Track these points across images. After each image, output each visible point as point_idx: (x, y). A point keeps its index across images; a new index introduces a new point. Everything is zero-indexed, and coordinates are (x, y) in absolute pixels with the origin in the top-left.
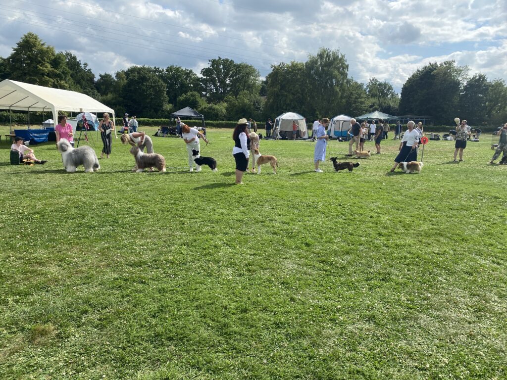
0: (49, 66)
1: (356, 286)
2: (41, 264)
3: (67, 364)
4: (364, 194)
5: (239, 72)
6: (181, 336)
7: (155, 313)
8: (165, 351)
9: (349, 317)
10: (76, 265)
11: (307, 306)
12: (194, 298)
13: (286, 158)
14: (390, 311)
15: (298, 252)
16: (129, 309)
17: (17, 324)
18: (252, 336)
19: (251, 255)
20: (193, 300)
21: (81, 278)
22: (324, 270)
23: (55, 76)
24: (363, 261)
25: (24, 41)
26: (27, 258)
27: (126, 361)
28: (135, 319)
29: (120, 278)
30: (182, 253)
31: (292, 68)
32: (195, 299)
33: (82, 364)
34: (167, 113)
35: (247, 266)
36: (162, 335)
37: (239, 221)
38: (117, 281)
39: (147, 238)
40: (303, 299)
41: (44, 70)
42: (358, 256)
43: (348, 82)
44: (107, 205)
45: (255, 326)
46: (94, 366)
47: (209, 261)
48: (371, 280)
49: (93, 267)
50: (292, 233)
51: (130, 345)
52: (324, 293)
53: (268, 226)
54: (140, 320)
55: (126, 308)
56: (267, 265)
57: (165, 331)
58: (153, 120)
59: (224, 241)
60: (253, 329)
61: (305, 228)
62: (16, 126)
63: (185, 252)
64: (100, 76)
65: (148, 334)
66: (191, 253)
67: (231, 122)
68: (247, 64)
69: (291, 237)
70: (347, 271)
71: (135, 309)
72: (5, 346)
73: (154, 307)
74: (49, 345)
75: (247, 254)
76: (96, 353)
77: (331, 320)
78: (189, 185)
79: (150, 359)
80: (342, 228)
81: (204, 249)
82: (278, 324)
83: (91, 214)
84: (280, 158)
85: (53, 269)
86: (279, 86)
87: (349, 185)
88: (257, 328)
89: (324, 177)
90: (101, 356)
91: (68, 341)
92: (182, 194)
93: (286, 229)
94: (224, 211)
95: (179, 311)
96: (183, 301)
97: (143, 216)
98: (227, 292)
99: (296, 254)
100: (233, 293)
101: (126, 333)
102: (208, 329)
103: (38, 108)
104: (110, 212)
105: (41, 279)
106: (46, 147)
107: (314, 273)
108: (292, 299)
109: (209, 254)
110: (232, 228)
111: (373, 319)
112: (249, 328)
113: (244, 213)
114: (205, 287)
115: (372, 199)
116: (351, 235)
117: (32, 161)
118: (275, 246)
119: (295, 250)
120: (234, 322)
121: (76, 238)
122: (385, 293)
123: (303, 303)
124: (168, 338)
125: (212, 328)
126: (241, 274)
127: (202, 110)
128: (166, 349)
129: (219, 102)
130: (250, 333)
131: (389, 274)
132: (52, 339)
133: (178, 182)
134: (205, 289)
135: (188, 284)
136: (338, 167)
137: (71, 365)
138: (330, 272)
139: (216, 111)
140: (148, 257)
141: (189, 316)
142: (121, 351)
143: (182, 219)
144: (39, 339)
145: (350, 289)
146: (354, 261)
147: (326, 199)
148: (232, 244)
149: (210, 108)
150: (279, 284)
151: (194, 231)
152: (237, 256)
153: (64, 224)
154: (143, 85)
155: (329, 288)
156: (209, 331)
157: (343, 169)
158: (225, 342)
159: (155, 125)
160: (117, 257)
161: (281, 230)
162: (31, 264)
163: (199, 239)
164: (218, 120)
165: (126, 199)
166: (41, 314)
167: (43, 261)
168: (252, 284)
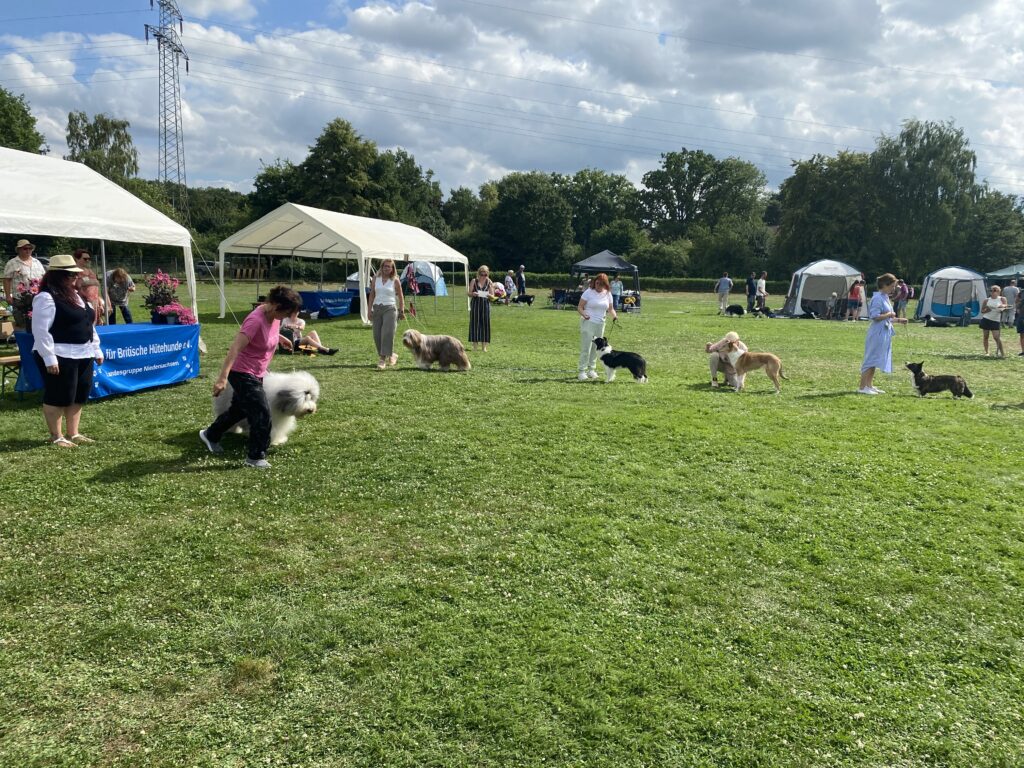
0: (364, 176)
1: (916, 672)
2: (282, 542)
3: (278, 742)
4: (981, 453)
5: (723, 177)
6: (495, 725)
7: (456, 667)
8: (456, 750)
9: (881, 744)
10: (338, 551)
11: (782, 702)
12: (538, 647)
13: (806, 360)
14: (992, 746)
15: (787, 573)
16: (411, 651)
17: (217, 650)
18: (640, 751)
19: (679, 570)
20: (535, 651)
21: (341, 576)
22: (841, 622)
23: (375, 194)
24: (946, 614)
25: (328, 134)
26: (261, 528)
27: (379, 757)
28: (415, 673)
29: (410, 587)
30: (536, 548)
31: (839, 166)
32: (541, 650)
33: (302, 747)
34: (569, 263)
35: (665, 592)
36: (458, 716)
37: (670, 492)
38: (402, 590)
39: (477, 510)
40: (777, 683)
41: (354, 184)
42: (934, 599)
43: (976, 191)
44: (421, 438)
45: (654, 728)
46: (322, 755)
47: (586, 571)
48: (956, 661)
49: (367, 556)
50: (783, 529)
51: (394, 724)
52: (831, 677)
53: (731, 510)
54: (425, 677)
55: (405, 649)
56: (710, 597)
57: (466, 708)
58: (542, 275)
59: (626, 531)
60: (647, 735)
61: (817, 522)
62: (305, 284)
63: (542, 547)
64: (452, 192)
65: (432, 708)
66: (555, 551)
67: (699, 279)
68: (741, 160)
69: (779, 539)
70: (899, 633)
71: (420, 652)
72: (188, 689)
73: (457, 654)
74: (257, 699)
75: (672, 566)
76: (331, 730)
77: (834, 743)
78: (581, 407)
79: (425, 762)
80: (908, 529)
81: (581, 545)
82: (705, 733)
83: (389, 453)
84: (793, 359)
85: (299, 554)
86: (808, 205)
87: (948, 428)
88: (656, 733)
89: (889, 407)
90: (338, 737)
91: (290, 697)
92: (564, 426)
93: (771, 521)
94: (641, 468)
95: (503, 669)
96: (515, 651)
97: (480, 464)
98: (609, 644)
99: (783, 580)
100: (623, 649)
101: (393, 699)
102: (552, 719)
103: (337, 253)
104: (424, 452)
105: (274, 570)
106: (343, 323)
107: (817, 627)
108: (751, 681)
109: (590, 557)
110: (650, 506)
111: (943, 758)
112: (640, 732)
113: (684, 475)
114: (566, 626)
115: (1000, 466)
116: (928, 547)
117: (314, 349)
118: (739, 556)
119: (783, 569)
120: (609, 712)
121: (353, 498)
122: (987, 697)
123: (775, 694)
124: (469, 724)
125: (562, 717)
126: (647, 609)
127: (639, 255)
128: (461, 746)
129: (675, 239)
130: (637, 742)
131: (1008, 654)
132: (264, 688)
133: (562, 399)
134: (565, 631)
135: (533, 616)
136: (928, 386)
137: (284, 745)
138: (857, 629)
139: (667, 258)
140: (468, 549)
141: (522, 683)
142: (375, 734)
143: (551, 477)
144: (243, 686)
145: (898, 675)
146: (922, 611)
147: (884, 457)
148: (642, 541)
149: (656, 252)
150: (729, 643)
151: (571, 505)
152: (650, 567)
153: (339, 468)
154: (529, 209)
155: (845, 666)
156: (555, 723)
157: (938, 390)
158: (582, 753)
159: (545, 287)
160: (415, 543)
161: (761, 521)
162: (265, 540)
163: (575, 523)
164: (670, 276)
165: (458, 428)
166: (258, 638)
167: (285, 536)
168: (668, 635)
